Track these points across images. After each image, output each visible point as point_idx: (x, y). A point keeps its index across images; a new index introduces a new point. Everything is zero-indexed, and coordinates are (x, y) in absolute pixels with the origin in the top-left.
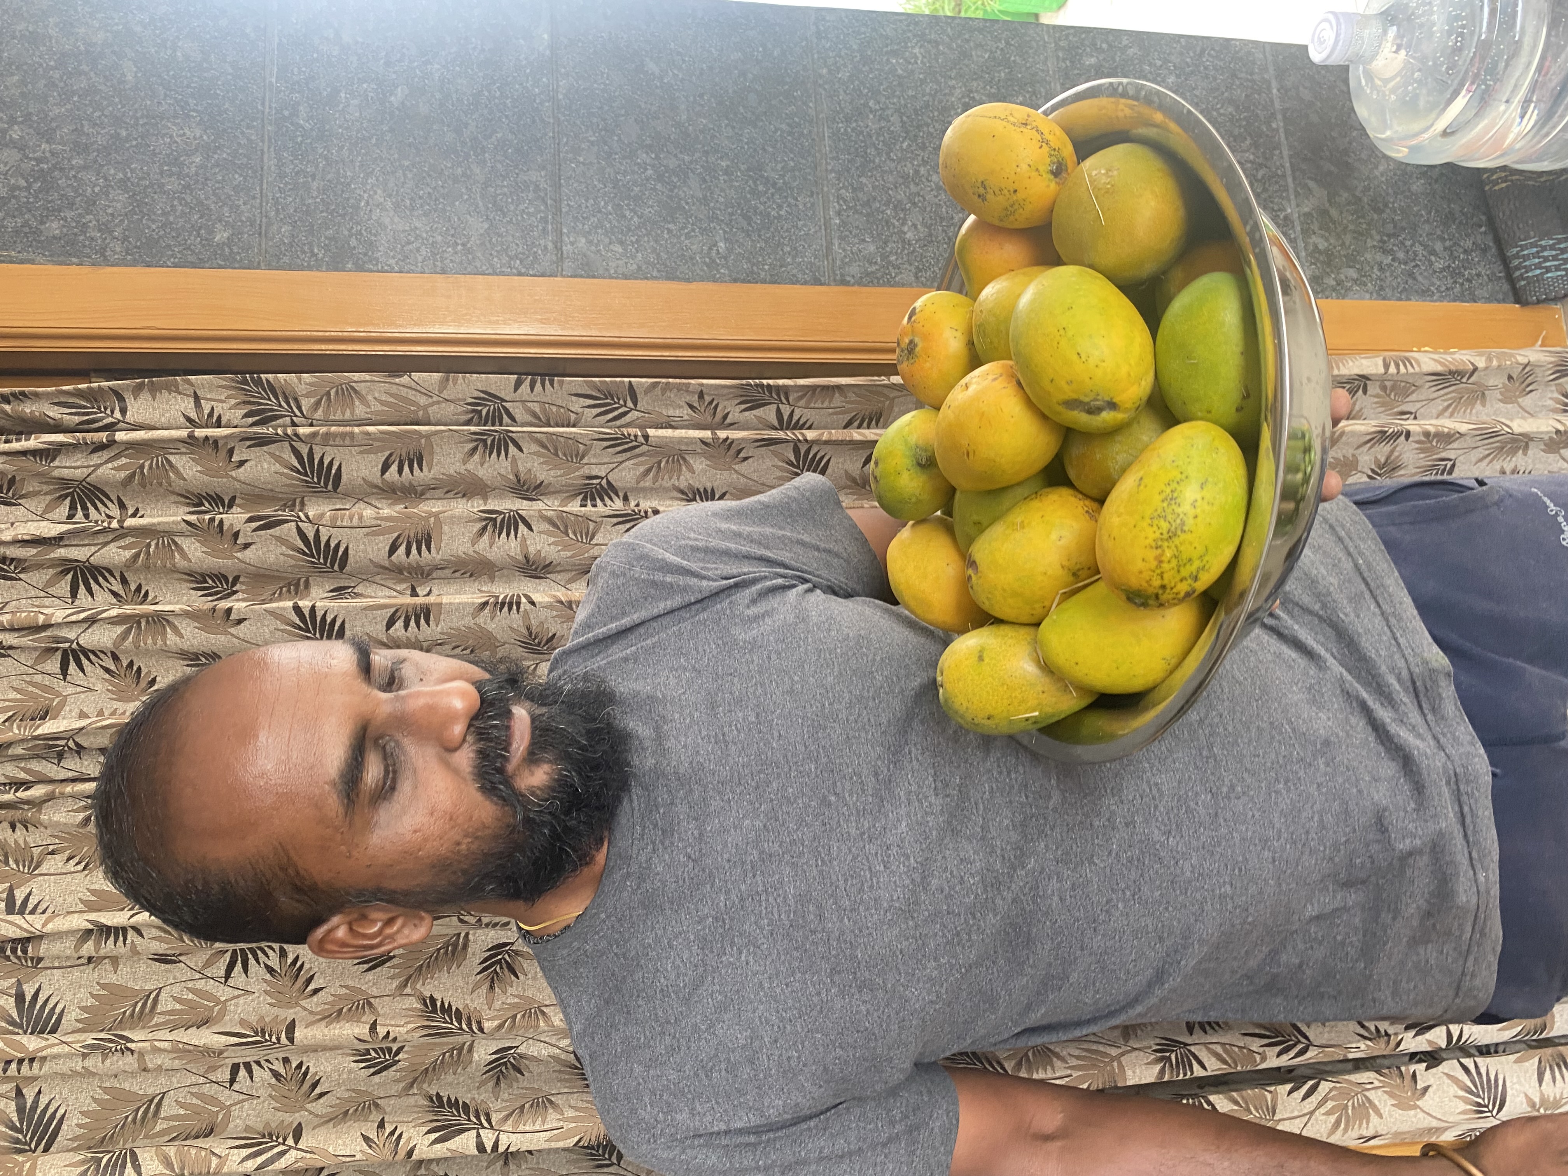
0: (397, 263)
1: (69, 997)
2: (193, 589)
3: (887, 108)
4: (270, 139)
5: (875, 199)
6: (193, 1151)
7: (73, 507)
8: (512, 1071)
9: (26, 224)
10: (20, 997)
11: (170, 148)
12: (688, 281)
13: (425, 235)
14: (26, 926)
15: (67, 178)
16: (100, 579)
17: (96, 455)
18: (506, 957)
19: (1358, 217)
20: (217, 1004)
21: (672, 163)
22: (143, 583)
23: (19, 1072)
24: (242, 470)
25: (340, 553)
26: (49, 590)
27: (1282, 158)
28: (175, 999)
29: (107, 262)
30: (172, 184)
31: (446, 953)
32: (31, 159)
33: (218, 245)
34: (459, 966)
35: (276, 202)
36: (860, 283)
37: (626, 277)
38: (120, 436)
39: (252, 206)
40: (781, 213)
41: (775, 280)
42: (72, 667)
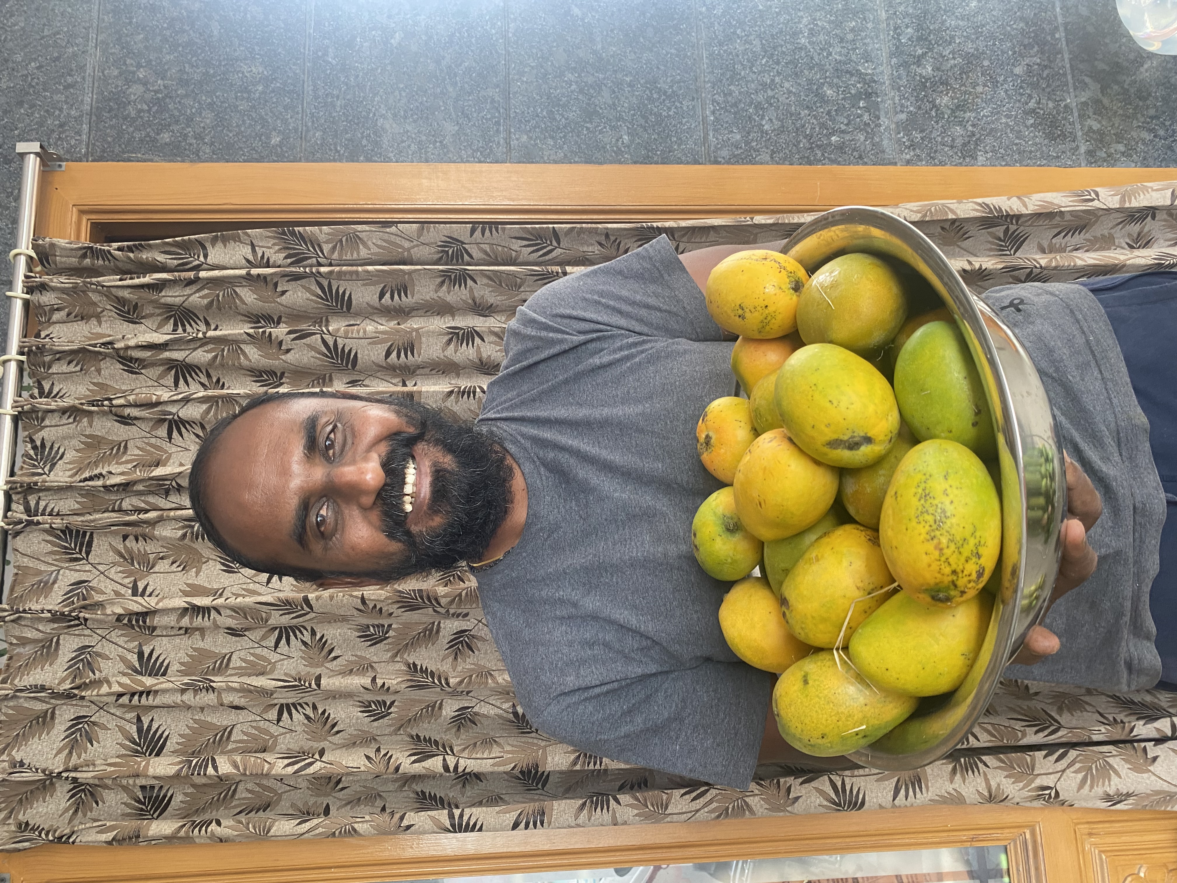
0: (394, 156)
1: (172, 655)
2: (254, 381)
3: (751, 34)
4: (308, 71)
5: (740, 101)
6: (252, 759)
7: (176, 325)
8: (469, 723)
9: (148, 135)
10: (141, 654)
11: (242, 80)
12: (601, 163)
13: (414, 136)
14: (145, 604)
15: (175, 103)
16: (193, 374)
17: (188, 288)
18: (466, 639)
19: (1126, 104)
20: (269, 664)
21: (590, 80)
22: (221, 377)
23: (140, 702)
24: (284, 297)
25: (352, 357)
26: (161, 381)
27: (1064, 60)
28: (242, 659)
29: (200, 160)
30: (243, 106)
31: (425, 635)
32: (152, 91)
33: (273, 146)
34: (433, 645)
35: (312, 114)
36: (728, 162)
37: (555, 162)
38: (203, 274)
39: (296, 119)
40: (670, 113)
41: (664, 161)
42: (175, 434)
